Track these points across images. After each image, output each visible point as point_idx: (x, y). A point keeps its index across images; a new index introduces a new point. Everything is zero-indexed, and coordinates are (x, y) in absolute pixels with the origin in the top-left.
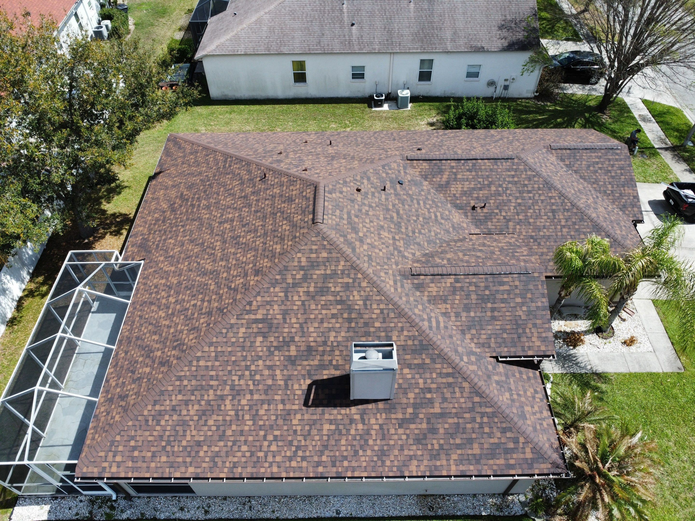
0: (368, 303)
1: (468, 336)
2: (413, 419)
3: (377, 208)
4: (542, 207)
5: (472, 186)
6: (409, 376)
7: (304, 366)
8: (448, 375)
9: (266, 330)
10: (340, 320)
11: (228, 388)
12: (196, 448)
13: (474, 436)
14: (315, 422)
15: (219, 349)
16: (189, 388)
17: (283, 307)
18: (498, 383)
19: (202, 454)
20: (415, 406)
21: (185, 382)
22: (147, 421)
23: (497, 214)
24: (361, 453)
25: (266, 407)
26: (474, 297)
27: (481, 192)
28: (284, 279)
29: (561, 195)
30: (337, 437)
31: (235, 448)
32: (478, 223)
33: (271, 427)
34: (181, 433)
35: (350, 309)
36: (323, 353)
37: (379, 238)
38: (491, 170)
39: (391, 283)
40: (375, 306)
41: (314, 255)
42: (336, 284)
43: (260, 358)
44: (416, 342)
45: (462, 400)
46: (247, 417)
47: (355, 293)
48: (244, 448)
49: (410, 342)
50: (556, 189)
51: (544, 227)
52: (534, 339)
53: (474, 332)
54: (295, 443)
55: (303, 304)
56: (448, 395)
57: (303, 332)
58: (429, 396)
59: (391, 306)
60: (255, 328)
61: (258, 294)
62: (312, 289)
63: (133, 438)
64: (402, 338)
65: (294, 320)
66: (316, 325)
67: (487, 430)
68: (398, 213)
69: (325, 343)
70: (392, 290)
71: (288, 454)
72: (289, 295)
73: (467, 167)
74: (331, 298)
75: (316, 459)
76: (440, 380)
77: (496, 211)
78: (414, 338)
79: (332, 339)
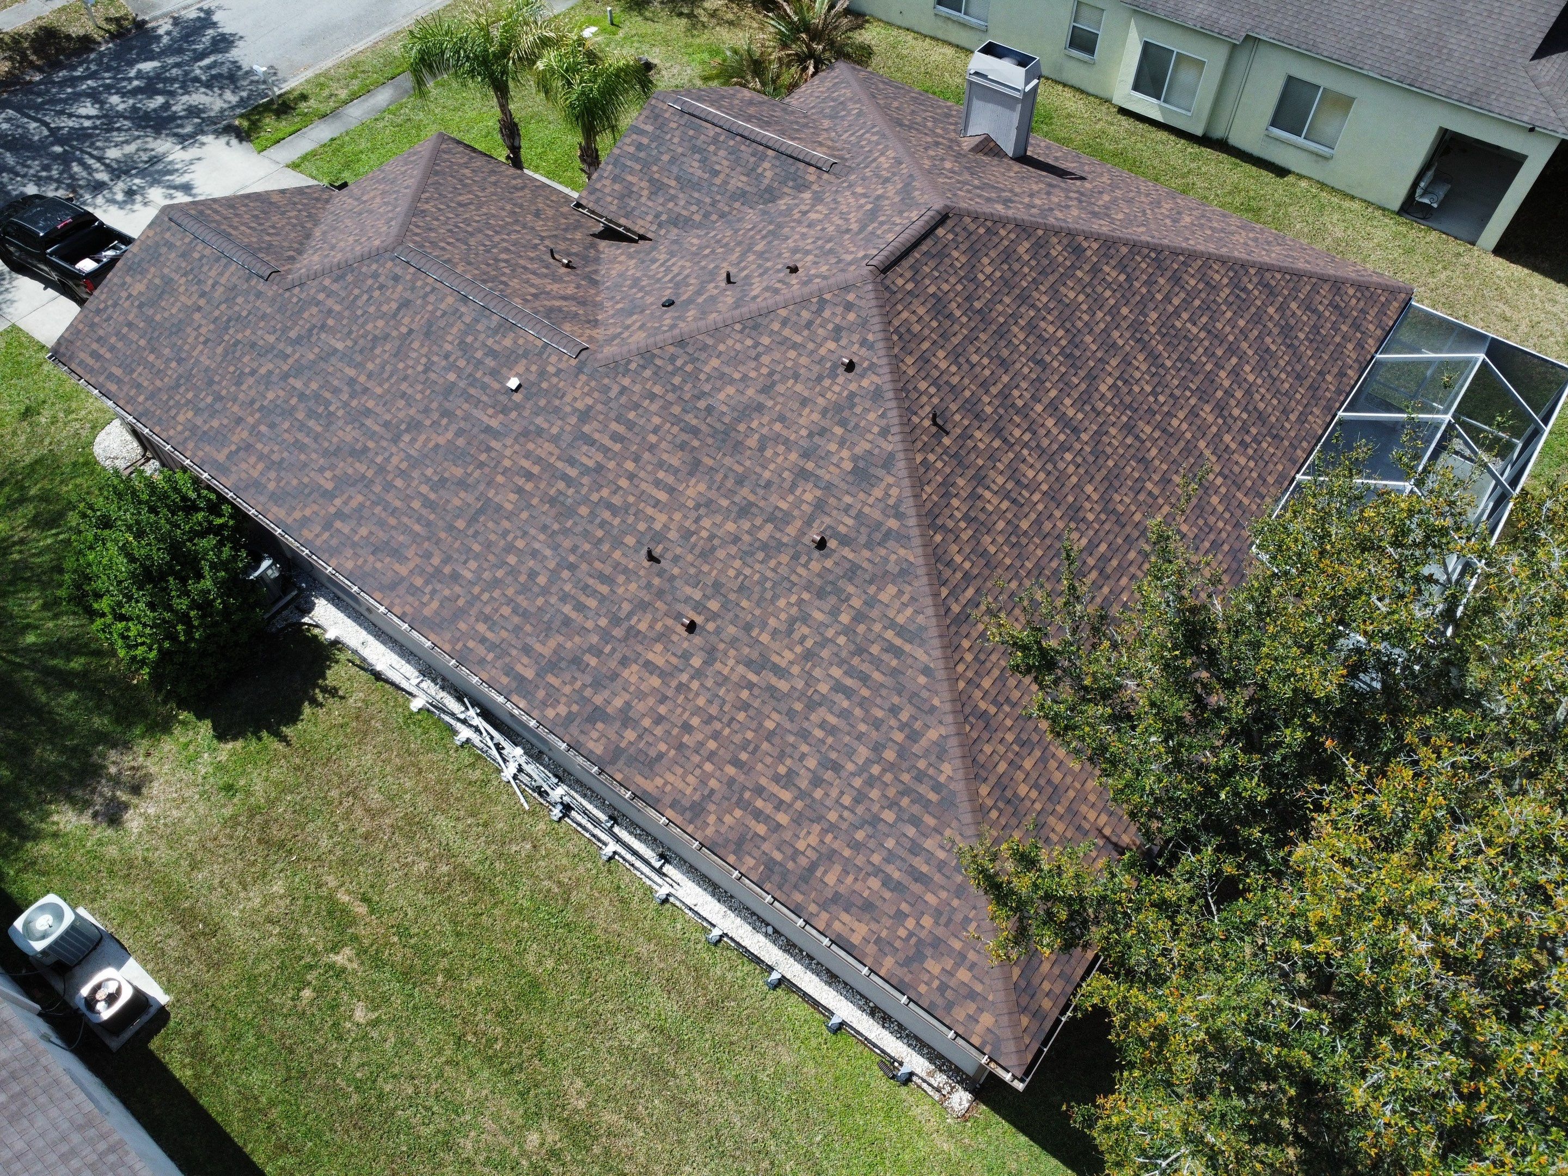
3: (784, 251)
4: (470, 214)
5: (531, 276)
8: (893, 111)
10: (989, 172)
11: (1182, 224)
13: (908, 96)
15: (1180, 239)
17: (1063, 209)
18: (836, 101)
27: (529, 266)
29: (418, 202)
32: (590, 259)
35: (967, 168)
37: (834, 209)
39: (881, 159)
44: (906, 128)
45: (895, 103)
51: (502, 209)
55: (1030, 197)
60: (1118, 223)
62: (1008, 194)
68: (748, 251)
70: (889, 152)
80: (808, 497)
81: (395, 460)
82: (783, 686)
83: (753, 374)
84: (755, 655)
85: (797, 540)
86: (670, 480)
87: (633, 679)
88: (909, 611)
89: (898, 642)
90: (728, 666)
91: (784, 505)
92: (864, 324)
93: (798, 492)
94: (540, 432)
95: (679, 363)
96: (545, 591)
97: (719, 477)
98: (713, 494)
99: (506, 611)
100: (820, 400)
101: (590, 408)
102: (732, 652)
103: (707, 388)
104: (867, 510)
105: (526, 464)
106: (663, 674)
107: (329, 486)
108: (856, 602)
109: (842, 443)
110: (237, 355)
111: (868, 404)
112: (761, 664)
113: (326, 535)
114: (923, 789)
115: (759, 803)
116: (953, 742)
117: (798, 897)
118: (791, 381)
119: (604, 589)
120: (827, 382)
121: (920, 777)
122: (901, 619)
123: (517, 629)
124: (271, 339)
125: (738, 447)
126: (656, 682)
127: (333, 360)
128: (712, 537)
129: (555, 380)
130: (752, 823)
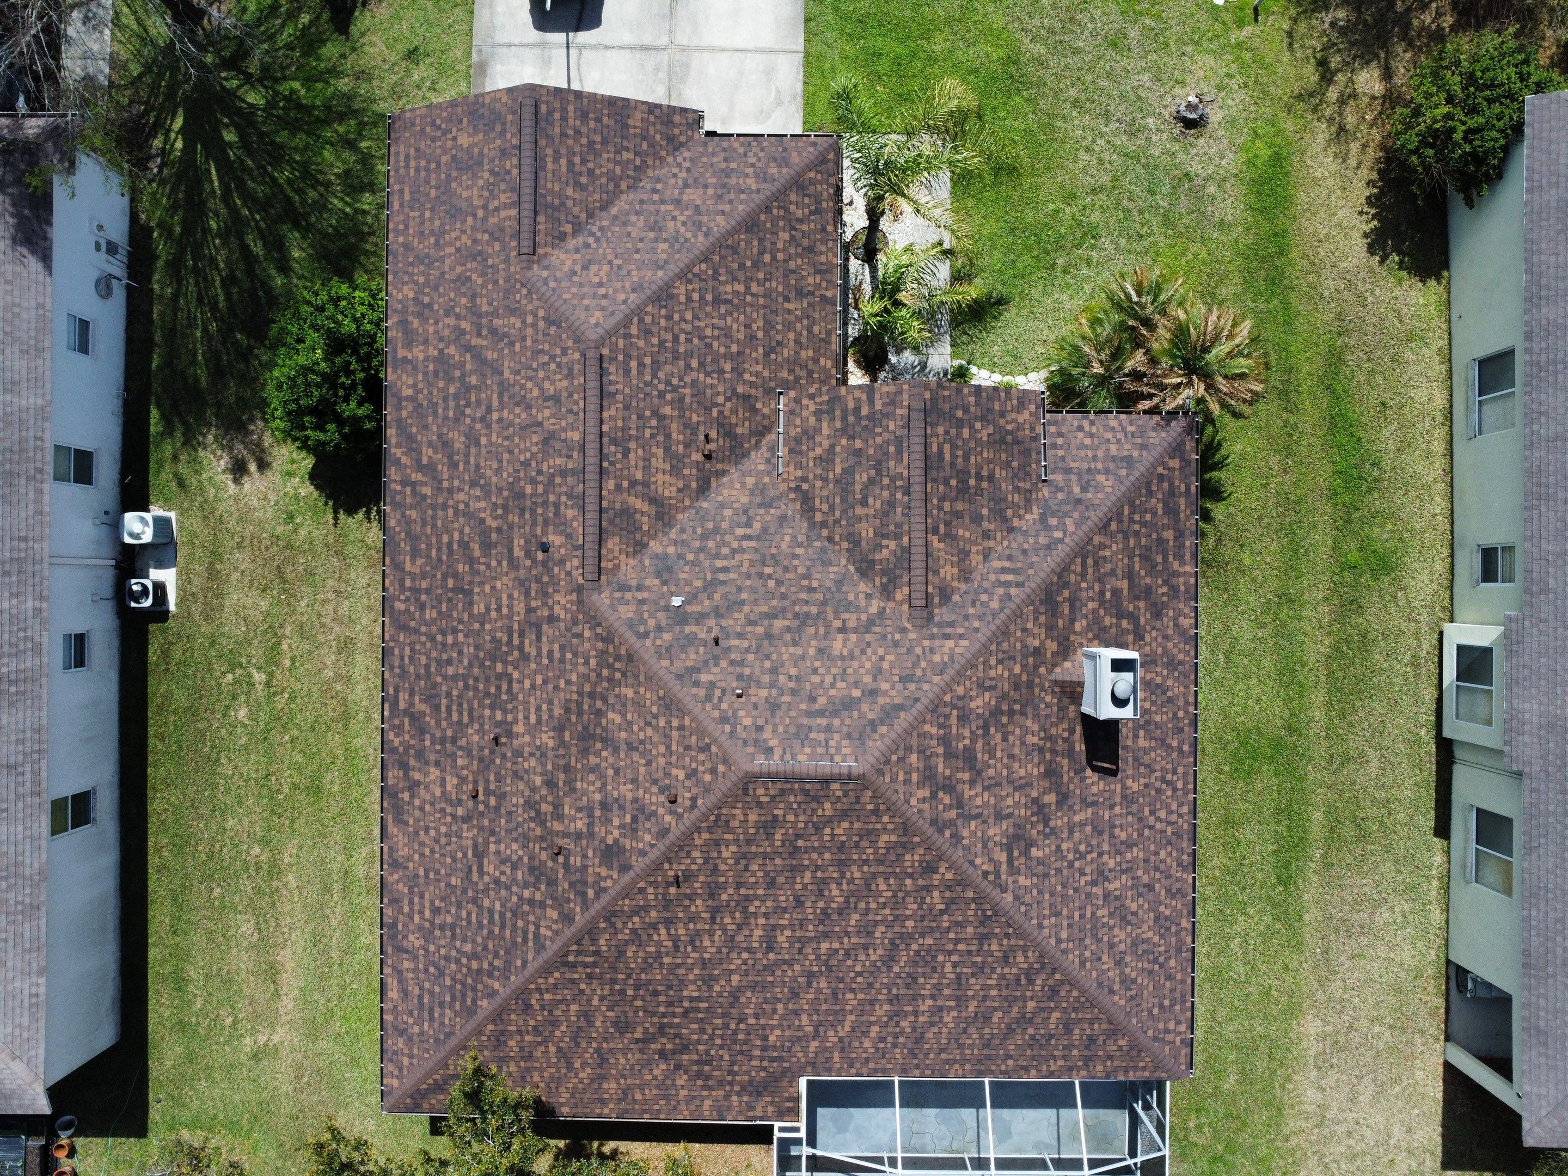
0: (988, 683)
1: (1016, 522)
2: (1133, 617)
3: (774, 657)
4: (709, 321)
5: (660, 452)
6: (1084, 622)
7: (1071, 780)
8: (1084, 565)
9: (1022, 844)
10: (1011, 728)
11: (1095, 890)
12: (1162, 921)
13: (1154, 536)
14: (1136, 759)
15: (1047, 912)
16: (1094, 947)
17: (991, 821)
18: (1084, 489)
19: (1168, 912)
20: (1120, 616)
21: (1088, 954)
22: (1132, 998)
23: (720, 413)
24: (1169, 694)
25: (1117, 831)
26: (960, 506)
27: (674, 436)
28: (952, 823)
29: (684, 275)
30: (1152, 727)
31: (1162, 867)
32: (739, 451)
33: (1141, 820)
34: (1145, 946)
35: (996, 713)
36: (1054, 752)
37: (852, 657)
38: (626, 408)
39: (950, 644)
40: (992, 673)
41: (915, 777)
42: (960, 737)
43: (1058, 848)
44: (1042, 609)
45: (1114, 547)
46: (1129, 856)
47: (973, 705)
48: (1162, 854)
49: (1042, 619)
50: (669, 285)
51: (748, 326)
52: (1021, 420)
53: (1009, 512)
54: (1158, 784)
55: (986, 788)
56: (1108, 567)
57: (1026, 785)
58: (1108, 595)
59: (993, 647)
60: (1019, 862)
61: (972, 863)
62: (966, 776)
63: (1150, 1012)
64: (1036, 631)
65: (1009, 801)
66: (1016, 765)
67: (1148, 517)
68: (772, 616)
69: (1041, 750)
70: (964, 643)
71: (1169, 793)
72: (974, 811)
73: (619, 456)
74: (979, 745)
75: (1175, 755)
76: (1090, 577)
77: (715, 413)
78: (1036, 611)
79: (1035, 740)
80: (579, 824)
81: (461, 496)
82: (475, 877)
83: (635, 728)
84: (480, 848)
85: (551, 832)
86: (545, 717)
87: (432, 777)
88: (549, 934)
89: (531, 936)
90: (468, 834)
91: (566, 811)
92: (707, 790)
93: (579, 815)
94: (527, 593)
95: (617, 665)
96: (445, 677)
97: (562, 752)
98: (550, 754)
99: (424, 660)
100: (641, 792)
101: (558, 619)
102: (475, 831)
103: (611, 700)
104: (590, 870)
105: (505, 601)
106: (443, 793)
107: (425, 461)
108: (538, 896)
109: (622, 826)
110: (464, 290)
111: (654, 830)
112: (480, 855)
113: (399, 488)
114: (469, 994)
115: (416, 900)
116: (498, 1000)
117: (390, 951)
118: (643, 761)
119: (466, 719)
120: (655, 789)
121: (474, 989)
122: (543, 931)
123: (418, 676)
124: (485, 308)
125: (585, 752)
126: (438, 792)
127: (496, 378)
128: (527, 772)
129: (563, 576)
130: (406, 901)
